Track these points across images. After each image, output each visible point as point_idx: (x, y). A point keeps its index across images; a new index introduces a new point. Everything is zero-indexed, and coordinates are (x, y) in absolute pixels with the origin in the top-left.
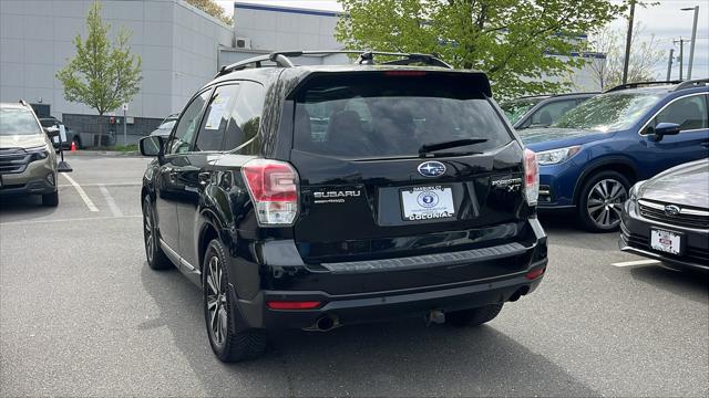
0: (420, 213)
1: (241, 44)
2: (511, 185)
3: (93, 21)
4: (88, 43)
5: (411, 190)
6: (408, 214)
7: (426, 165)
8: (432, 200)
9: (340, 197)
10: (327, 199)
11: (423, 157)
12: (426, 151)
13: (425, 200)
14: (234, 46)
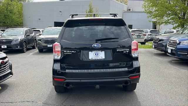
0: (94, 58)
1: (130, 10)
2: (125, 51)
3: (90, 6)
4: (89, 12)
5: (92, 51)
6: (90, 58)
7: (95, 45)
8: (98, 54)
9: (71, 53)
10: (67, 53)
11: (96, 42)
12: (97, 41)
13: (96, 54)
14: (128, 11)
